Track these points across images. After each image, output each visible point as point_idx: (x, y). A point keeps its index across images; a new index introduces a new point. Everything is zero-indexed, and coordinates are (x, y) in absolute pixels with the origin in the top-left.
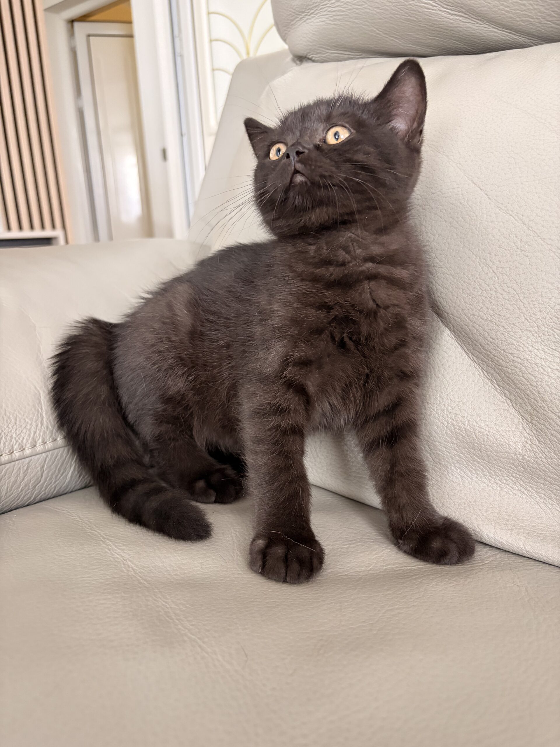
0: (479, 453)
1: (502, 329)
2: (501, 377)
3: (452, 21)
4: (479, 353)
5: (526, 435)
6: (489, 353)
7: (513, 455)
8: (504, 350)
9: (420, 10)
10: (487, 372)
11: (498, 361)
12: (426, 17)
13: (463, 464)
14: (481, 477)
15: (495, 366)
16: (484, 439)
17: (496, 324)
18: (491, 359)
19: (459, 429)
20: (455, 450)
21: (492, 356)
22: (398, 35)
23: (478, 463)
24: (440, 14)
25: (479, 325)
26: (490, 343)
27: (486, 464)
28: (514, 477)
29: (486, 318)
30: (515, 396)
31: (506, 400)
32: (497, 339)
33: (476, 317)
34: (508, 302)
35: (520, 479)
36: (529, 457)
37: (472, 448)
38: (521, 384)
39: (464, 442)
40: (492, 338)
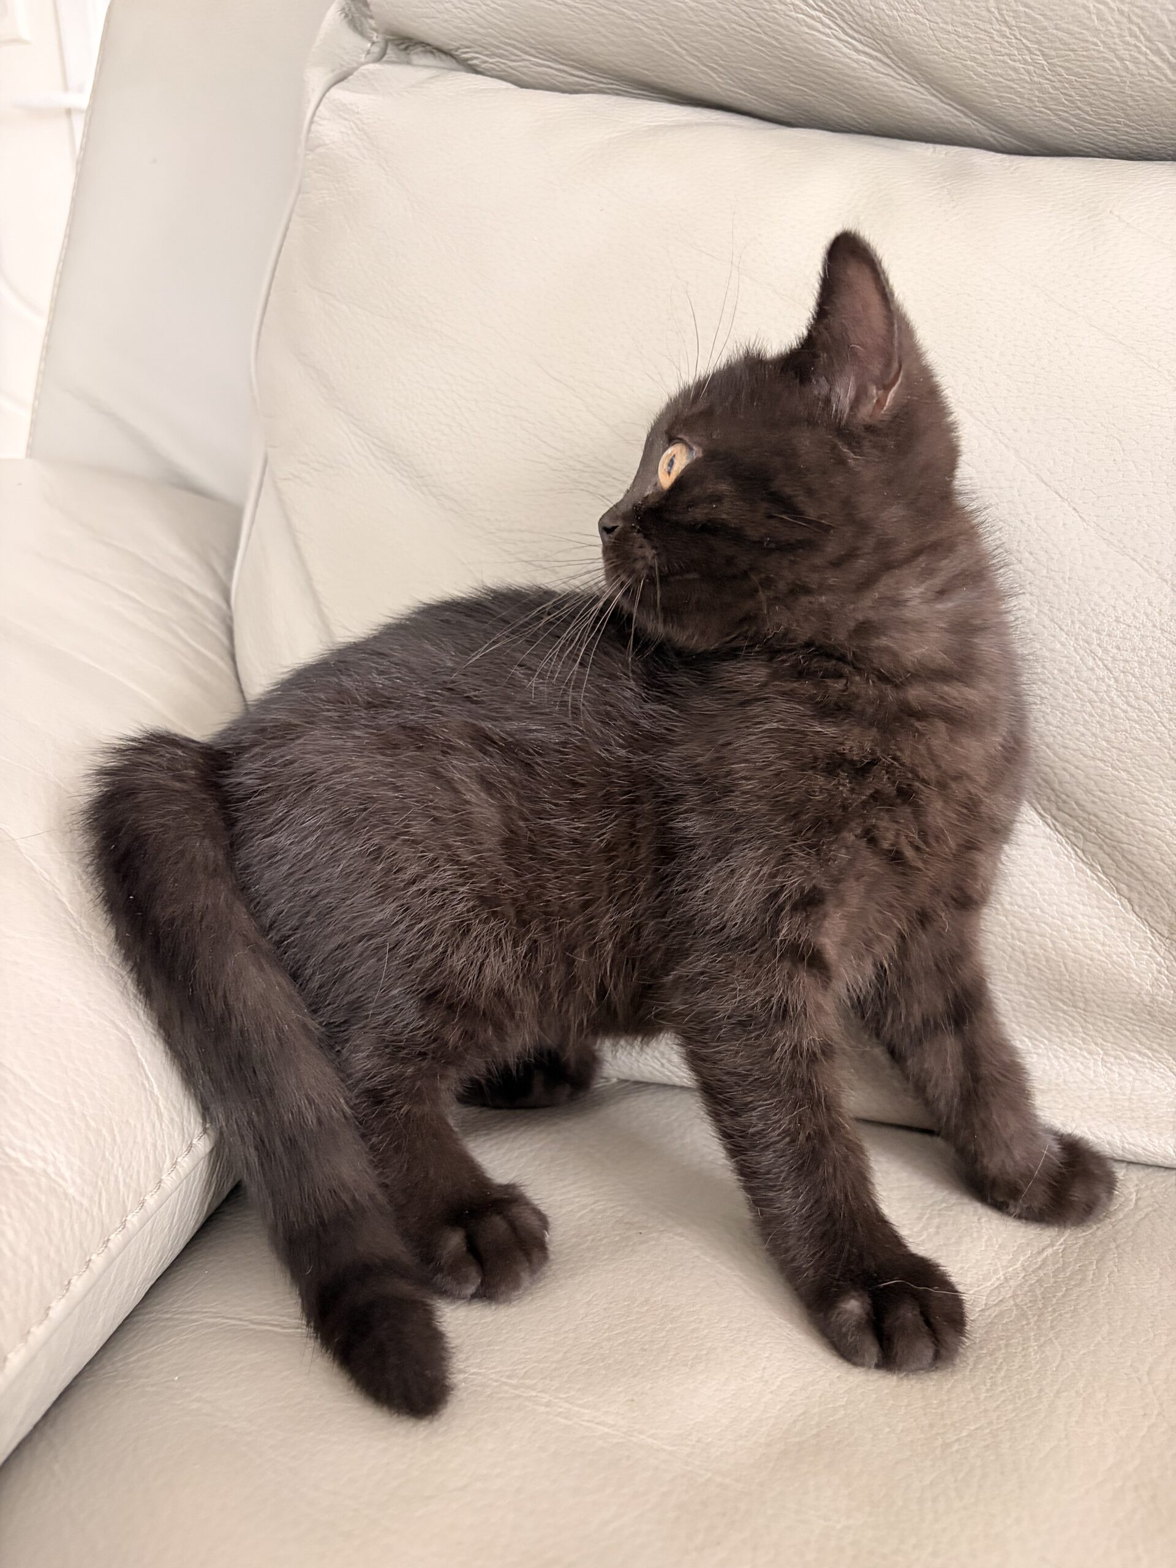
0: (1070, 996)
1: (1124, 775)
2: (1113, 860)
3: (855, 65)
4: (1071, 816)
5: (1159, 959)
6: (1092, 818)
7: (1134, 996)
8: (1127, 814)
9: (794, 28)
10: (1083, 851)
11: (1111, 833)
12: (802, 44)
13: (1034, 1018)
14: (1067, 1036)
15: (1103, 840)
16: (1081, 975)
17: (1113, 767)
18: (1097, 828)
19: (1034, 959)
20: (1022, 994)
21: (1099, 824)
22: (720, 65)
23: (1064, 1012)
24: (834, 46)
25: (1077, 767)
26: (1097, 800)
27: (1079, 1013)
28: (1128, 1030)
29: (1091, 754)
30: (1140, 893)
31: (1120, 900)
32: (1115, 793)
33: (1072, 752)
34: (1137, 726)
35: (1141, 1032)
36: (1163, 997)
37: (1057, 990)
38: (1157, 873)
39: (1041, 980)
40: (1104, 793)
